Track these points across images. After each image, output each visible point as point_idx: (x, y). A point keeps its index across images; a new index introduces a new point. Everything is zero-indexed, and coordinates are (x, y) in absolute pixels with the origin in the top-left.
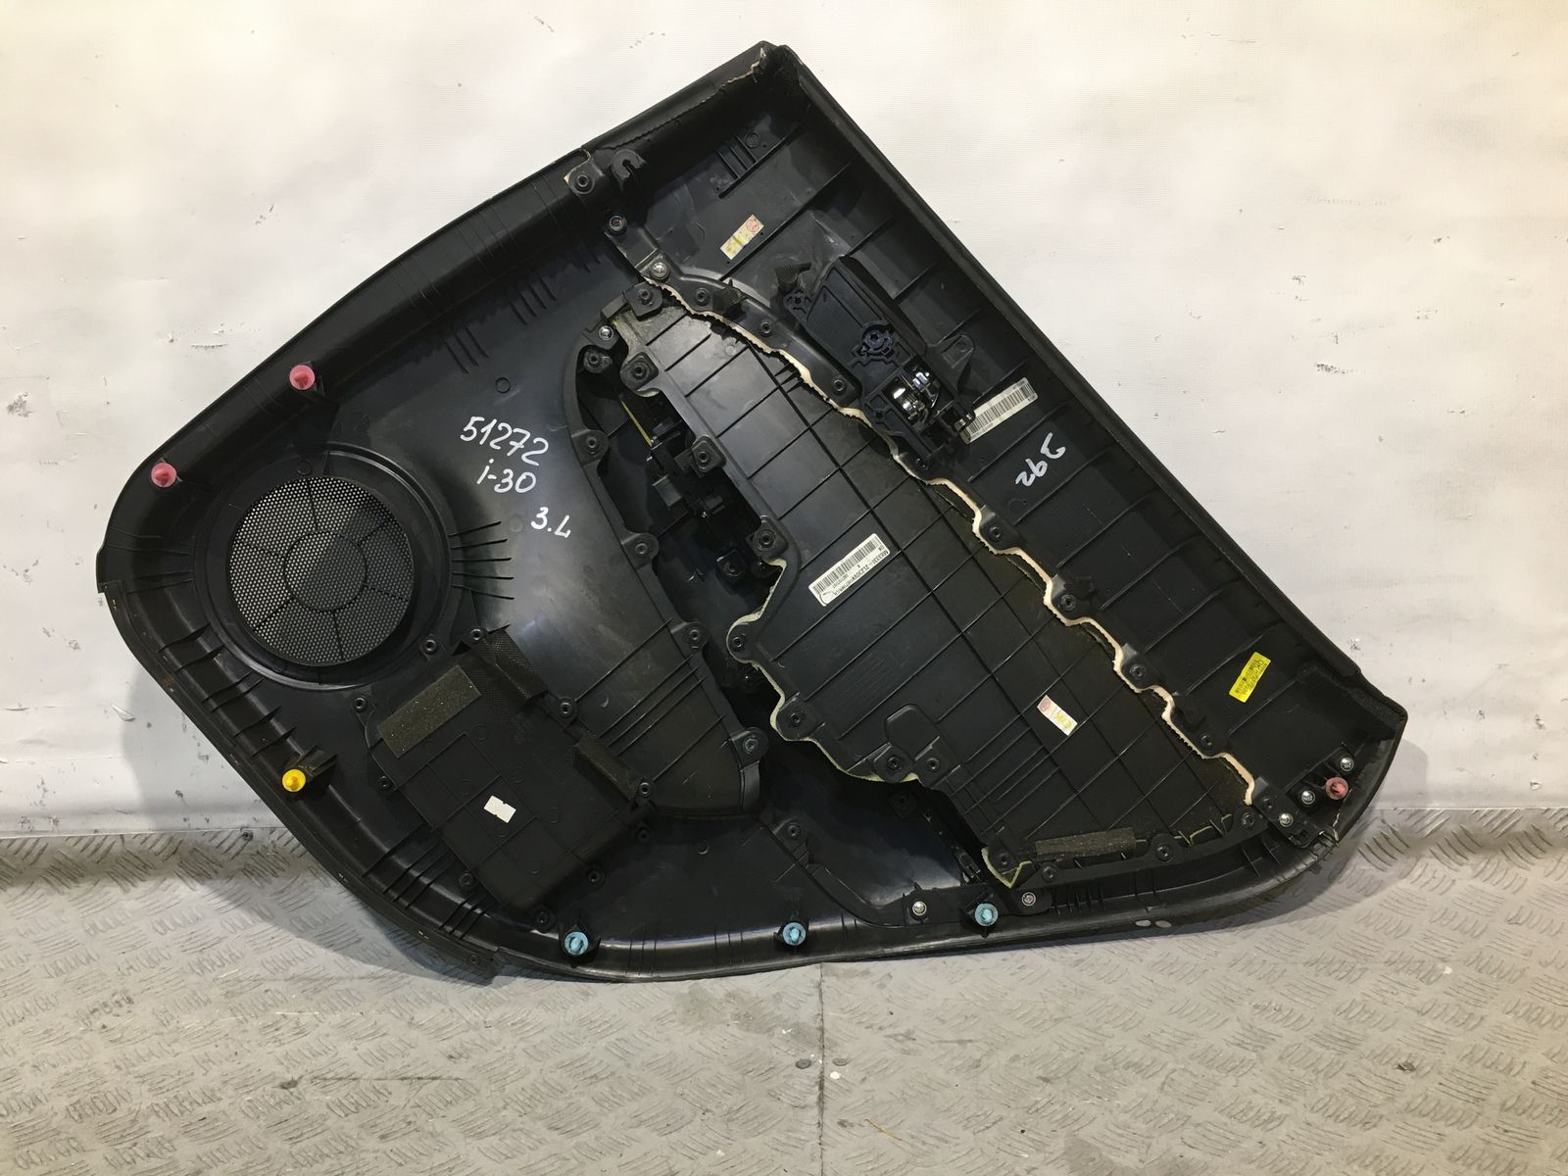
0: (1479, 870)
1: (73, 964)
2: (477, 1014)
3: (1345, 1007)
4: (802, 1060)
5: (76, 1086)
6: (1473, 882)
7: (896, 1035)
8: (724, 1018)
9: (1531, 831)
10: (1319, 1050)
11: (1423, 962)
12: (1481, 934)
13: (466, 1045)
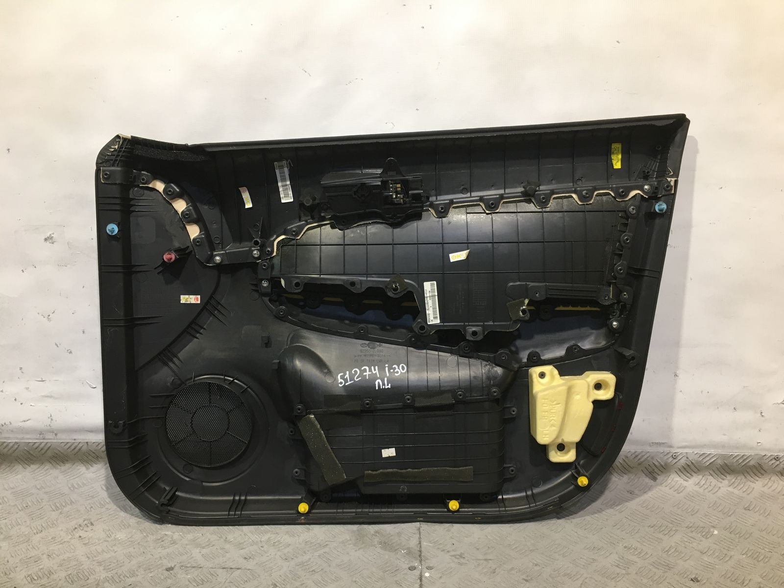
0: (732, 483)
1: (64, 504)
2: (257, 537)
3: (666, 549)
4: (411, 566)
5: (69, 566)
6: (729, 489)
7: (455, 555)
8: (373, 544)
9: (757, 465)
10: (654, 570)
11: (704, 527)
12: (732, 514)
13: (253, 553)
